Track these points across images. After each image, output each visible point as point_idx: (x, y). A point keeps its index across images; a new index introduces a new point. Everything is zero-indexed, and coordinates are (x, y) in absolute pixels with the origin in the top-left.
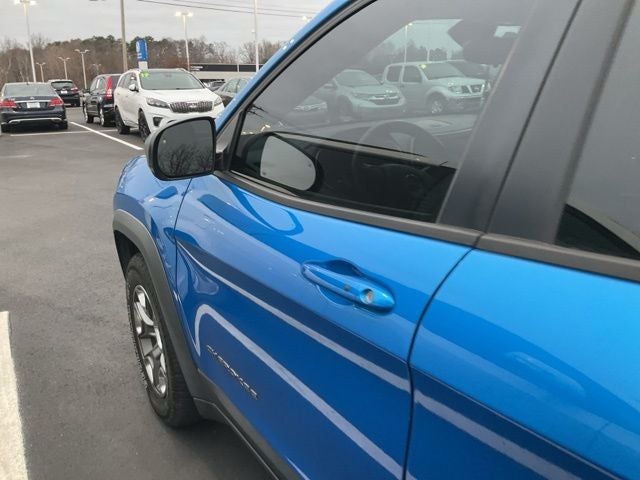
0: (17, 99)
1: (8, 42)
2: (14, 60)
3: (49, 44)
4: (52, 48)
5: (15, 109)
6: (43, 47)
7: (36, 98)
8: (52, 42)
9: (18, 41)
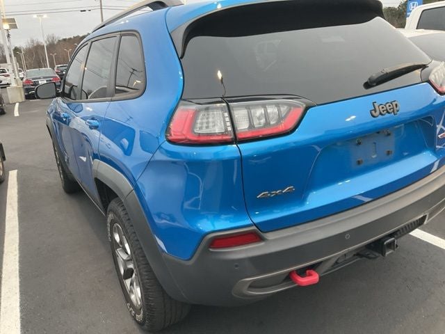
0: (33, 79)
1: (33, 41)
2: (36, 53)
3: (59, 41)
4: (61, 43)
5: (32, 85)
6: (56, 43)
7: (44, 78)
8: (61, 39)
9: (39, 40)
